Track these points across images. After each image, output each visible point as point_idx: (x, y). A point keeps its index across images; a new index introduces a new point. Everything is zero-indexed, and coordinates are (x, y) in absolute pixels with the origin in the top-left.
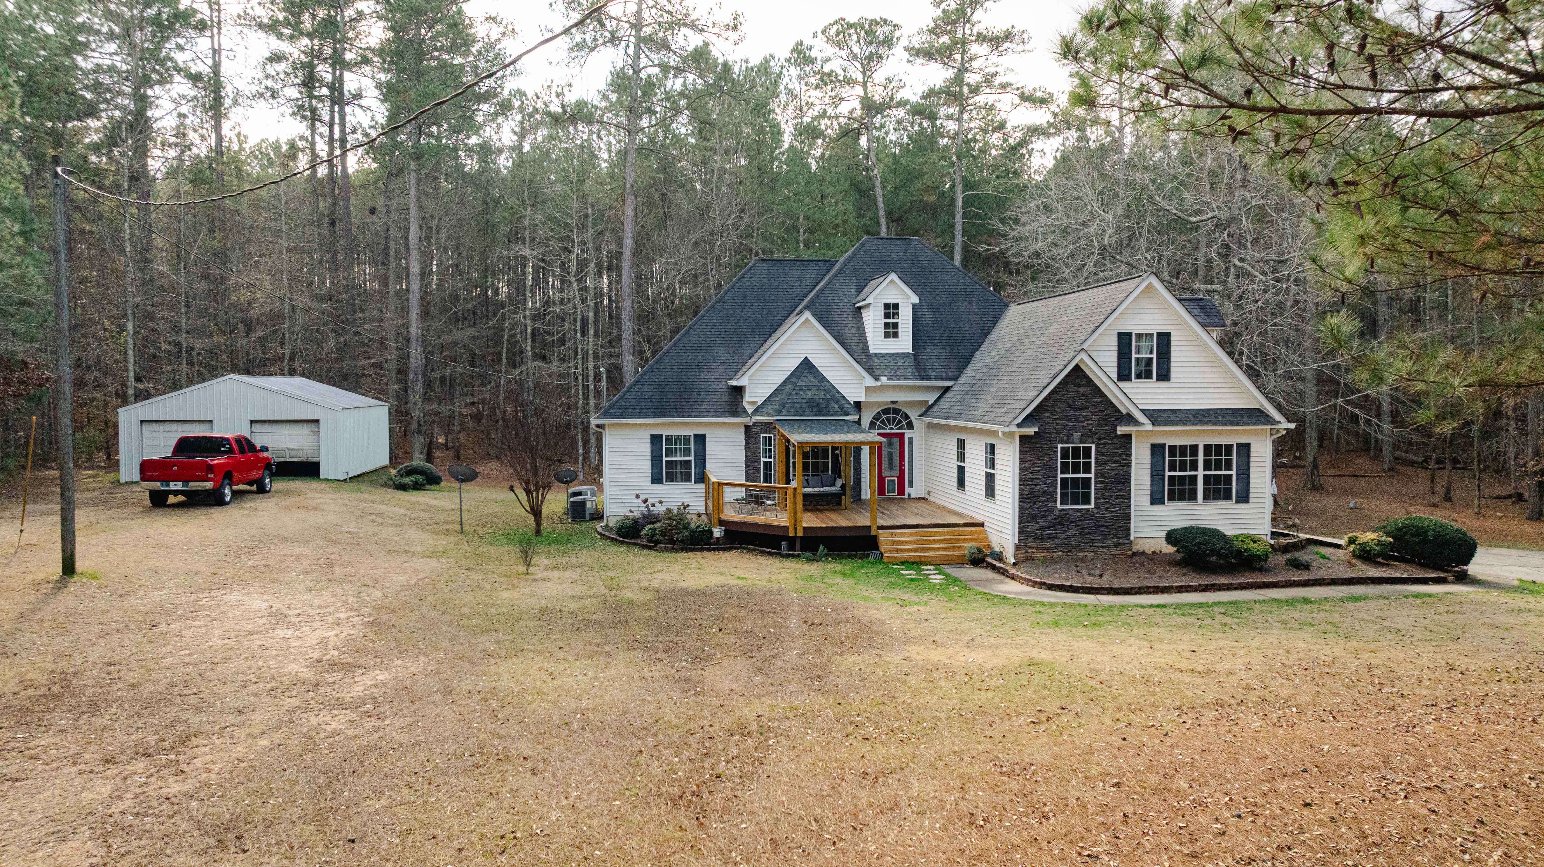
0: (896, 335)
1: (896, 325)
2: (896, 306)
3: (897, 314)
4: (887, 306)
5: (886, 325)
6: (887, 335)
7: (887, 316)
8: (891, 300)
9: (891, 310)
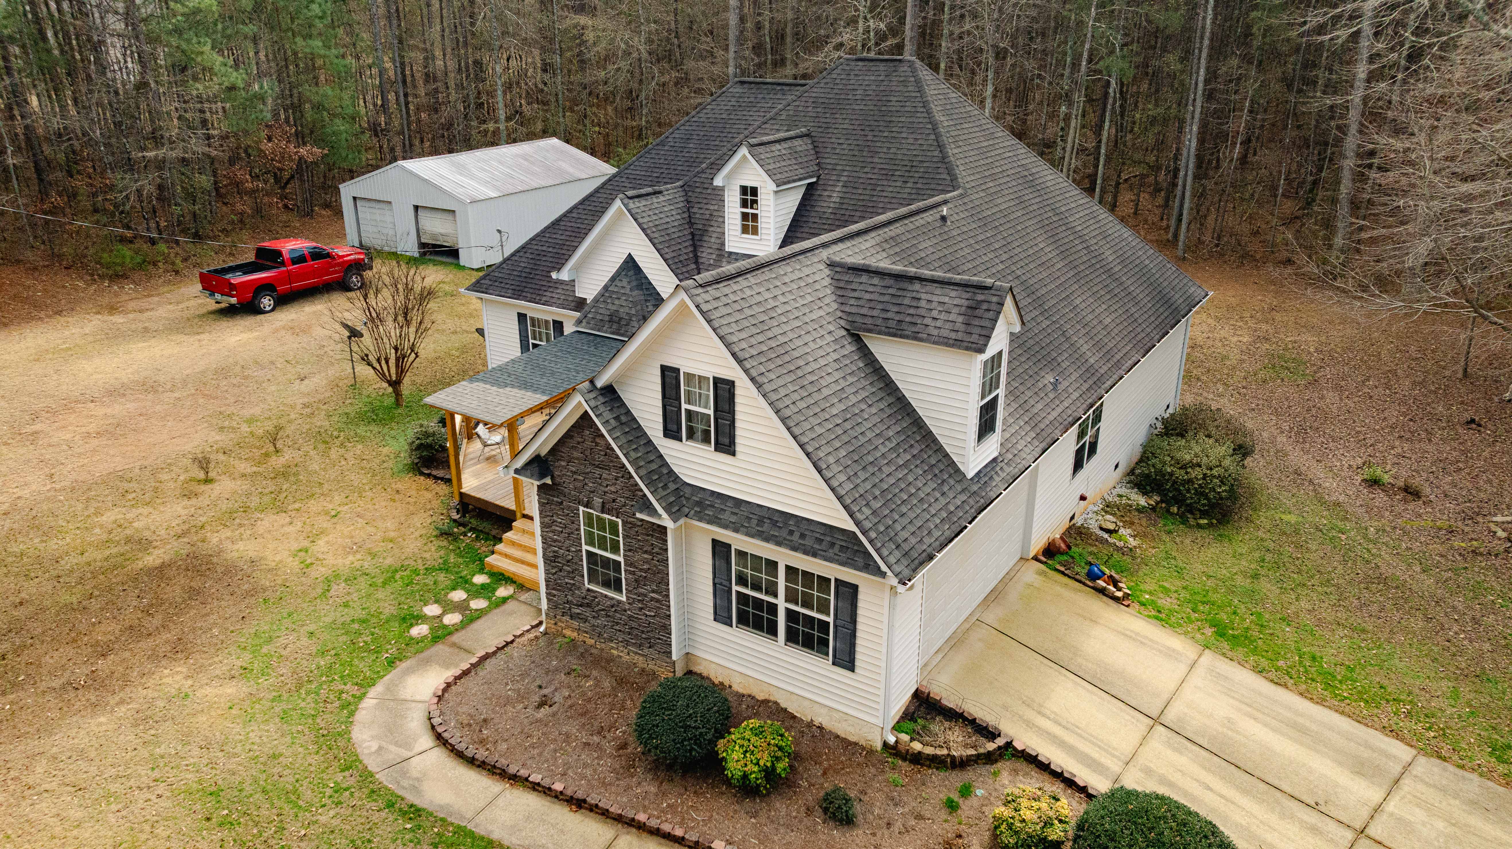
0: (755, 231)
1: (755, 217)
2: (754, 191)
3: (756, 202)
4: (744, 190)
5: (745, 216)
6: (745, 230)
7: (744, 203)
8: (749, 184)
9: (750, 196)
